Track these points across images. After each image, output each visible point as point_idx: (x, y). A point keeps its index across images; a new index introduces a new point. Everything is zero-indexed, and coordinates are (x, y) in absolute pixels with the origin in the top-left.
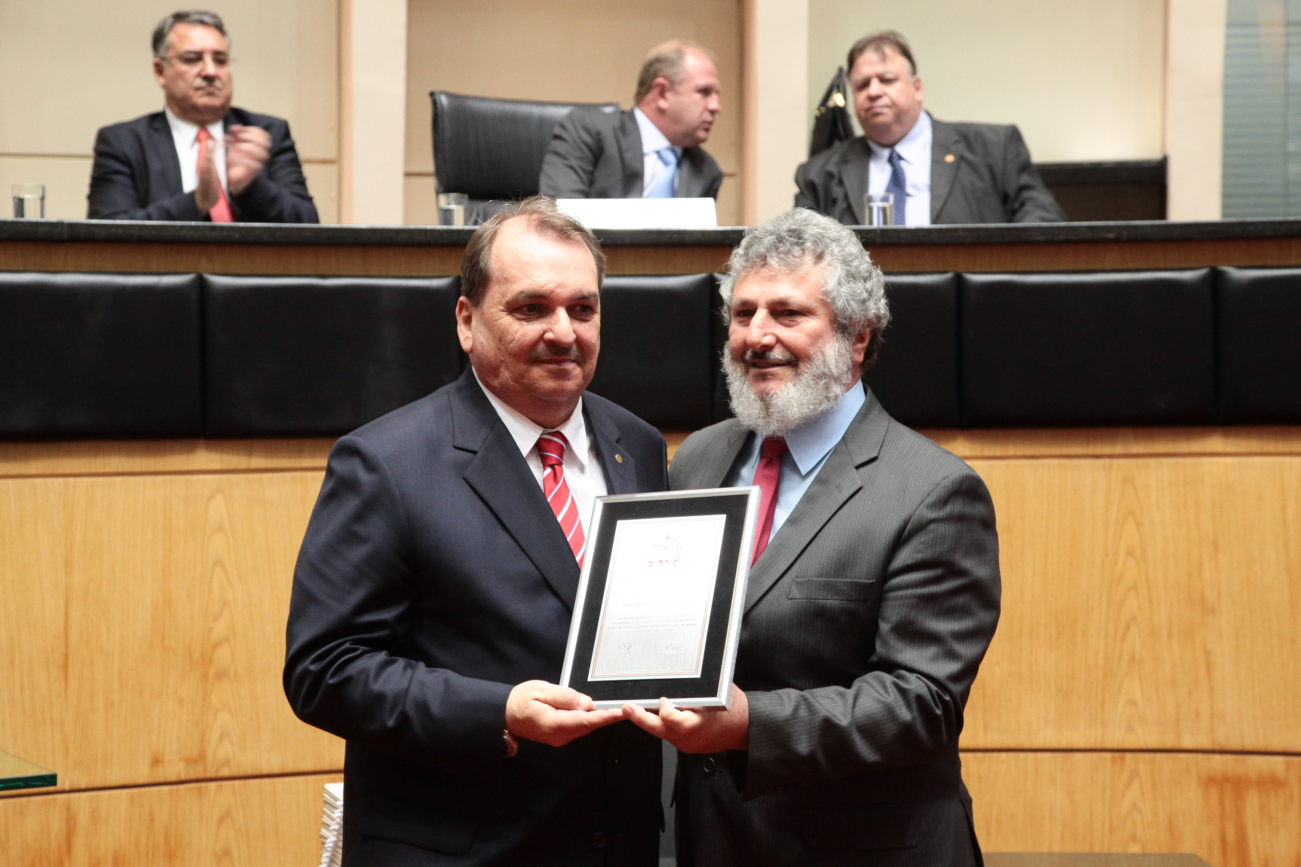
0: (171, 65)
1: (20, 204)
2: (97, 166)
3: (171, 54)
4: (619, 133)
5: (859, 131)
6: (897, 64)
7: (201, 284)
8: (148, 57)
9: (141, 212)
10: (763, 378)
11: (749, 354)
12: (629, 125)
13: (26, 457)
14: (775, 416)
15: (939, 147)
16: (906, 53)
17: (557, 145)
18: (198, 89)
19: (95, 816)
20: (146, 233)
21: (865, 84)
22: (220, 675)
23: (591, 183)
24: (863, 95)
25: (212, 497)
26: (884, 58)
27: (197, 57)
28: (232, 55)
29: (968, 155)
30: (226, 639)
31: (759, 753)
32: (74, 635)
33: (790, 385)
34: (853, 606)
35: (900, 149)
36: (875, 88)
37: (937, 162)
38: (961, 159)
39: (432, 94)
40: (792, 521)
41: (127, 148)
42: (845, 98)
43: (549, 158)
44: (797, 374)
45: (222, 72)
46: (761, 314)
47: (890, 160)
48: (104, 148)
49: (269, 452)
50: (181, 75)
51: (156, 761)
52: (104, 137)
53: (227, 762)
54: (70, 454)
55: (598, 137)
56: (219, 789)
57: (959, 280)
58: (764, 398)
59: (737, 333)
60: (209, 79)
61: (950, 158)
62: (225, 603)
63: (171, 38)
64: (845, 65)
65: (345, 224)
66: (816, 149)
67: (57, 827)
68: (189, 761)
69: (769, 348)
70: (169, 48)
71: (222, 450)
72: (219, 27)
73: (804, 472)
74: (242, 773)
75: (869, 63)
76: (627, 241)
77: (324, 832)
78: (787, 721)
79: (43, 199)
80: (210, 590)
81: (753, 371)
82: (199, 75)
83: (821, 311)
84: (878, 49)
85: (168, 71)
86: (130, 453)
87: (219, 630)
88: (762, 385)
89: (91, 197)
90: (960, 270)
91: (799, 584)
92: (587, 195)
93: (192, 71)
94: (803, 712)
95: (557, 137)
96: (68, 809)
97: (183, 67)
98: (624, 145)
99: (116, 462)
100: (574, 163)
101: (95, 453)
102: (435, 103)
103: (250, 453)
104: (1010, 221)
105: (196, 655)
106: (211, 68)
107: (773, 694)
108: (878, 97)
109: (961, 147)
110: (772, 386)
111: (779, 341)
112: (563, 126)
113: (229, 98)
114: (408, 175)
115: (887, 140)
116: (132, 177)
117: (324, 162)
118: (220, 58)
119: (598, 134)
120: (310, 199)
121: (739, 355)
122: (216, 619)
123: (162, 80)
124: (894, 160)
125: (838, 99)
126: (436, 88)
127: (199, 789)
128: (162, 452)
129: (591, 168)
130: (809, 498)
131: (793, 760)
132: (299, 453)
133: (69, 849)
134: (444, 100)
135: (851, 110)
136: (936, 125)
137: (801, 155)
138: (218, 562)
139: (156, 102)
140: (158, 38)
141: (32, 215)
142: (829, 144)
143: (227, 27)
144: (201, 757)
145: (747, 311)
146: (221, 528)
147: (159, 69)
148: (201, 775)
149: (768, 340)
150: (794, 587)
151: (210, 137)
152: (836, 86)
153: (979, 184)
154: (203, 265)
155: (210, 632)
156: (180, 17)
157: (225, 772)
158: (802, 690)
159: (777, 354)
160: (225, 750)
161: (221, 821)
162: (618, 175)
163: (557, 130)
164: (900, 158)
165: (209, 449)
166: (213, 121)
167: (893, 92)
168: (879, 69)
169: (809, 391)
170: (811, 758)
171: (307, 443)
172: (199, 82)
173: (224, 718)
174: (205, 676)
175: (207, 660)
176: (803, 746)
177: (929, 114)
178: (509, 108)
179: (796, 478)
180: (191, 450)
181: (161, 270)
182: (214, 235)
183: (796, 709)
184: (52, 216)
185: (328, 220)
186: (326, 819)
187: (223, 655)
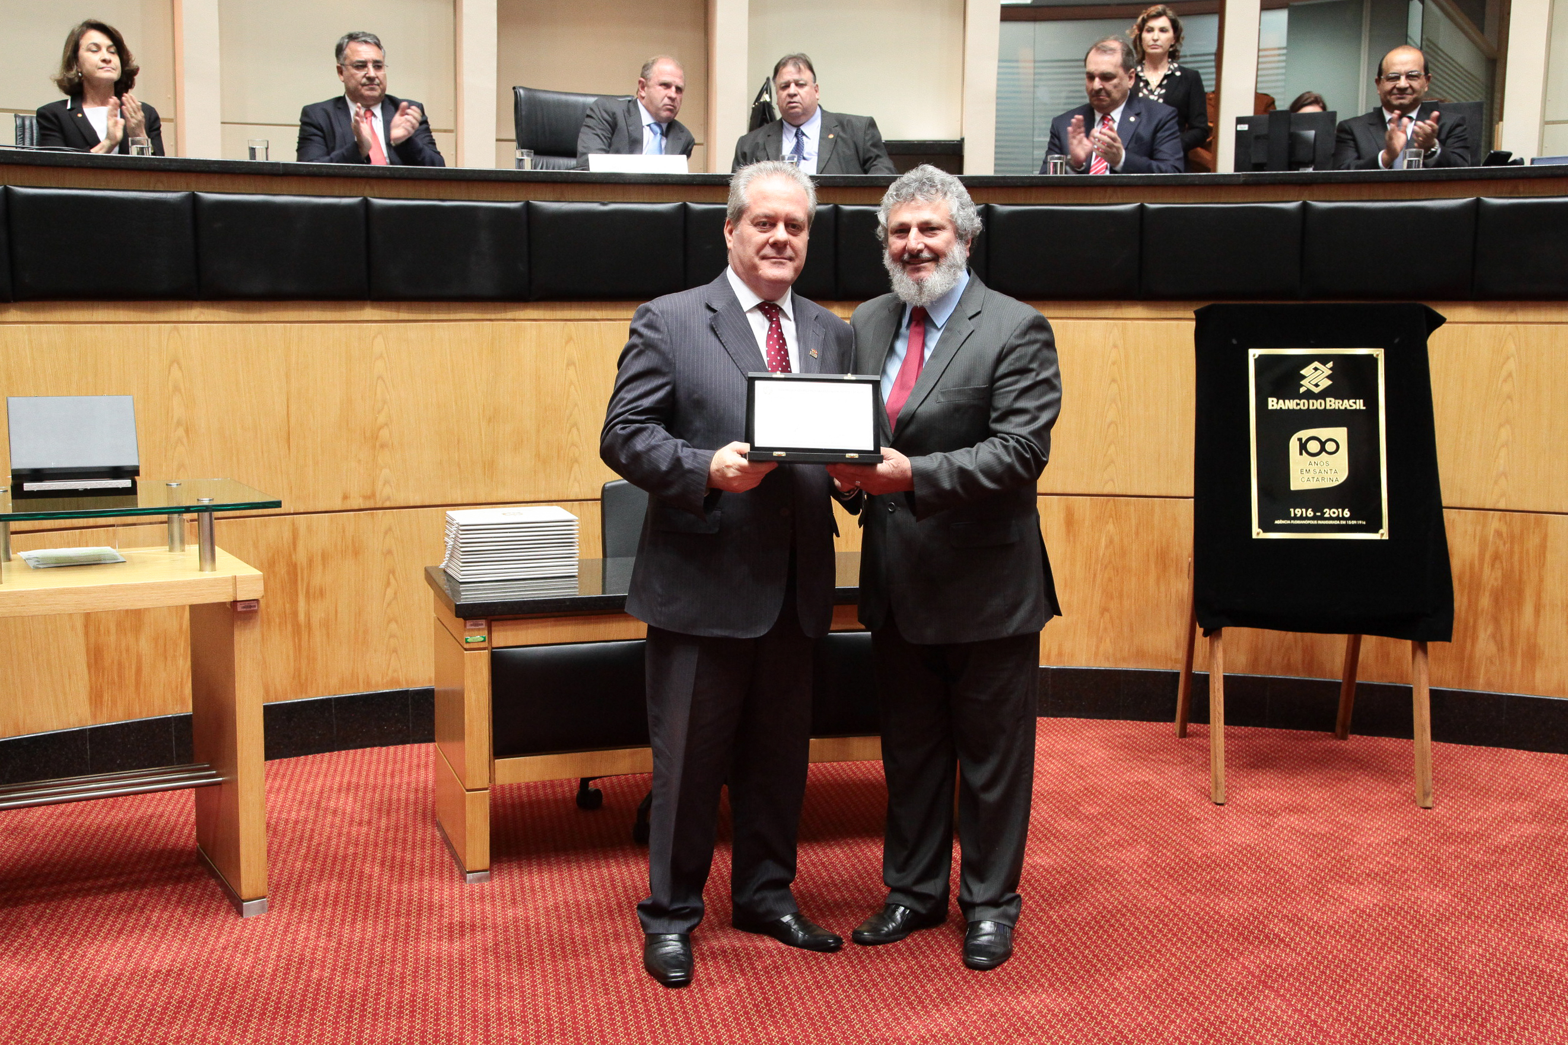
0: (347, 70)
1: (253, 151)
2: (302, 131)
3: (347, 62)
4: (626, 114)
5: (778, 115)
6: (807, 75)
7: (366, 203)
8: (334, 63)
9: (328, 158)
10: (918, 270)
11: (906, 256)
12: (632, 109)
13: (260, 310)
14: (926, 293)
15: (825, 129)
16: (811, 68)
17: (588, 121)
18: (364, 85)
19: (309, 528)
20: (331, 171)
21: (787, 86)
22: (382, 446)
23: (610, 145)
24: (785, 93)
25: (375, 337)
26: (799, 70)
27: (362, 65)
28: (386, 62)
29: (841, 134)
30: (386, 424)
31: (920, 491)
32: (293, 420)
33: (935, 273)
34: (976, 402)
35: (802, 128)
36: (793, 89)
37: (823, 138)
38: (837, 136)
39: (514, 88)
40: (932, 356)
41: (322, 120)
42: (771, 97)
43: (584, 129)
44: (938, 266)
45: (380, 74)
46: (914, 231)
47: (796, 135)
48: (307, 120)
49: (410, 310)
50: (352, 76)
51: (345, 497)
52: (306, 112)
53: (388, 498)
54: (286, 309)
55: (613, 116)
56: (385, 513)
57: (836, 208)
58: (919, 283)
59: (896, 244)
60: (371, 80)
61: (831, 136)
62: (384, 402)
63: (347, 51)
64: (771, 75)
65: (460, 167)
66: (752, 128)
67: (287, 535)
68: (366, 498)
69: (921, 251)
70: (345, 59)
71: (381, 308)
72: (378, 45)
73: (939, 327)
74: (398, 505)
75: (789, 73)
76: (632, 181)
77: (446, 539)
78: (935, 471)
79: (267, 149)
80: (376, 394)
81: (909, 267)
82: (364, 76)
83: (949, 227)
84: (795, 64)
85: (345, 73)
86: (324, 309)
87: (382, 418)
88: (917, 275)
89: (299, 150)
90: (837, 203)
91: (943, 393)
92: (607, 152)
93: (360, 74)
94: (945, 465)
95: (588, 116)
96: (293, 524)
97: (354, 71)
98: (629, 123)
99: (315, 314)
100: (599, 132)
101: (304, 308)
102: (516, 93)
103: (398, 310)
104: (866, 172)
105: (368, 434)
106: (372, 72)
107: (927, 458)
108: (795, 95)
109: (838, 129)
110: (923, 274)
111: (927, 246)
112: (592, 110)
113: (384, 90)
114: (497, 140)
115: (797, 122)
116: (324, 138)
117: (445, 131)
118: (378, 65)
119: (614, 114)
120: (439, 153)
121: (898, 258)
122: (379, 412)
123: (342, 77)
124: (799, 134)
125: (766, 97)
126: (517, 85)
127: (372, 514)
128: (344, 309)
129: (610, 136)
130: (942, 341)
131: (940, 492)
132: (429, 311)
133: (295, 549)
134: (522, 92)
135: (774, 105)
136: (824, 113)
137: (744, 130)
138: (380, 377)
139: (340, 91)
140: (339, 50)
141: (260, 158)
142: (761, 125)
143: (382, 44)
144: (373, 495)
145: (903, 230)
146: (381, 356)
147: (340, 71)
148: (373, 506)
149: (921, 246)
150: (940, 396)
151: (373, 114)
152: (766, 89)
153: (848, 152)
154: (367, 192)
155: (376, 419)
156: (352, 37)
157: (387, 504)
158: (945, 452)
159: (926, 254)
160: (387, 491)
161: (386, 533)
162: (626, 141)
163: (588, 112)
164: (803, 134)
165: (373, 307)
166: (375, 104)
167: (803, 92)
168: (796, 77)
169: (946, 276)
170: (953, 491)
171: (434, 304)
172: (364, 80)
173: (386, 472)
174: (374, 447)
175: (375, 437)
176: (947, 485)
177: (820, 106)
178: (564, 97)
179: (934, 330)
180: (362, 308)
181: (341, 195)
182: (374, 172)
183: (941, 463)
184: (272, 159)
185: (449, 165)
186: (447, 532)
187: (384, 434)
